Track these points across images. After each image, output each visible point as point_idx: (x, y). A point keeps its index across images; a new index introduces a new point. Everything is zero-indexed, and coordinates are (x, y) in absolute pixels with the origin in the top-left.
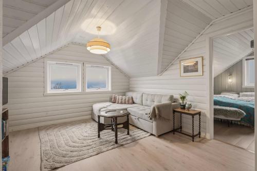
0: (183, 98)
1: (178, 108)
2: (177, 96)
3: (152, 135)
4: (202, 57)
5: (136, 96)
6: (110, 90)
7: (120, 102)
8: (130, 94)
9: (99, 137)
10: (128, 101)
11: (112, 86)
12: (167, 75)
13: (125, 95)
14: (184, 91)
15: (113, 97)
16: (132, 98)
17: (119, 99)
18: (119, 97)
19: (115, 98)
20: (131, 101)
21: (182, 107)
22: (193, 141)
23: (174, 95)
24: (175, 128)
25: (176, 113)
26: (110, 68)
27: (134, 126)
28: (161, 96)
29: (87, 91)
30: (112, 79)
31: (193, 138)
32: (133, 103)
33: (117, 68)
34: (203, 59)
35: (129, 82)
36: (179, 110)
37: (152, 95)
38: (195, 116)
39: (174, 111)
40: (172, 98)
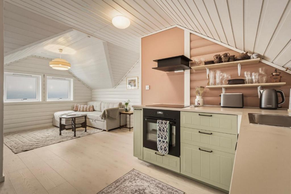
0: (127, 104)
1: (124, 111)
2: (124, 104)
3: (104, 130)
4: (138, 77)
5: (96, 105)
6: (72, 100)
7: (81, 110)
8: (91, 104)
9: (60, 134)
10: (89, 109)
11: (75, 96)
12: (119, 88)
13: (86, 104)
14: (128, 100)
15: (75, 106)
16: (93, 107)
17: (80, 108)
18: (81, 106)
19: (77, 107)
20: (91, 109)
21: (126, 110)
22: (130, 131)
23: (122, 103)
24: (121, 125)
25: (122, 115)
26: (72, 80)
27: (92, 127)
28: (114, 103)
29: (47, 101)
30: (75, 90)
31: (130, 129)
32: (94, 110)
33: (79, 80)
34: (138, 78)
35: (91, 93)
36: (124, 112)
37: (108, 103)
38: (131, 115)
39: (120, 113)
40: (120, 104)
